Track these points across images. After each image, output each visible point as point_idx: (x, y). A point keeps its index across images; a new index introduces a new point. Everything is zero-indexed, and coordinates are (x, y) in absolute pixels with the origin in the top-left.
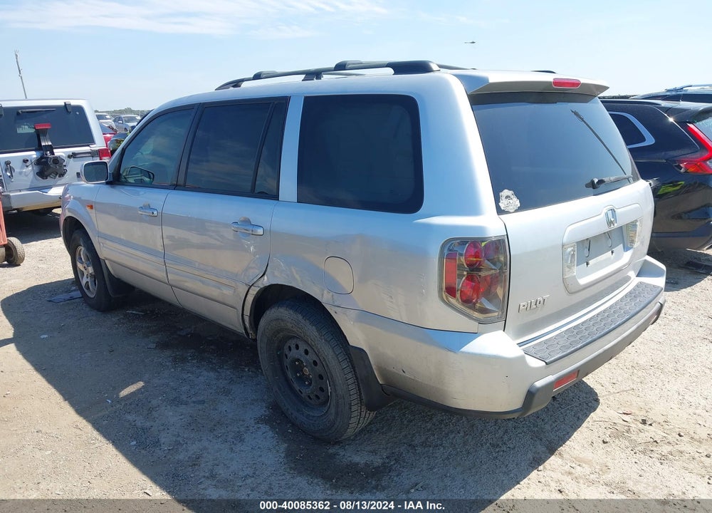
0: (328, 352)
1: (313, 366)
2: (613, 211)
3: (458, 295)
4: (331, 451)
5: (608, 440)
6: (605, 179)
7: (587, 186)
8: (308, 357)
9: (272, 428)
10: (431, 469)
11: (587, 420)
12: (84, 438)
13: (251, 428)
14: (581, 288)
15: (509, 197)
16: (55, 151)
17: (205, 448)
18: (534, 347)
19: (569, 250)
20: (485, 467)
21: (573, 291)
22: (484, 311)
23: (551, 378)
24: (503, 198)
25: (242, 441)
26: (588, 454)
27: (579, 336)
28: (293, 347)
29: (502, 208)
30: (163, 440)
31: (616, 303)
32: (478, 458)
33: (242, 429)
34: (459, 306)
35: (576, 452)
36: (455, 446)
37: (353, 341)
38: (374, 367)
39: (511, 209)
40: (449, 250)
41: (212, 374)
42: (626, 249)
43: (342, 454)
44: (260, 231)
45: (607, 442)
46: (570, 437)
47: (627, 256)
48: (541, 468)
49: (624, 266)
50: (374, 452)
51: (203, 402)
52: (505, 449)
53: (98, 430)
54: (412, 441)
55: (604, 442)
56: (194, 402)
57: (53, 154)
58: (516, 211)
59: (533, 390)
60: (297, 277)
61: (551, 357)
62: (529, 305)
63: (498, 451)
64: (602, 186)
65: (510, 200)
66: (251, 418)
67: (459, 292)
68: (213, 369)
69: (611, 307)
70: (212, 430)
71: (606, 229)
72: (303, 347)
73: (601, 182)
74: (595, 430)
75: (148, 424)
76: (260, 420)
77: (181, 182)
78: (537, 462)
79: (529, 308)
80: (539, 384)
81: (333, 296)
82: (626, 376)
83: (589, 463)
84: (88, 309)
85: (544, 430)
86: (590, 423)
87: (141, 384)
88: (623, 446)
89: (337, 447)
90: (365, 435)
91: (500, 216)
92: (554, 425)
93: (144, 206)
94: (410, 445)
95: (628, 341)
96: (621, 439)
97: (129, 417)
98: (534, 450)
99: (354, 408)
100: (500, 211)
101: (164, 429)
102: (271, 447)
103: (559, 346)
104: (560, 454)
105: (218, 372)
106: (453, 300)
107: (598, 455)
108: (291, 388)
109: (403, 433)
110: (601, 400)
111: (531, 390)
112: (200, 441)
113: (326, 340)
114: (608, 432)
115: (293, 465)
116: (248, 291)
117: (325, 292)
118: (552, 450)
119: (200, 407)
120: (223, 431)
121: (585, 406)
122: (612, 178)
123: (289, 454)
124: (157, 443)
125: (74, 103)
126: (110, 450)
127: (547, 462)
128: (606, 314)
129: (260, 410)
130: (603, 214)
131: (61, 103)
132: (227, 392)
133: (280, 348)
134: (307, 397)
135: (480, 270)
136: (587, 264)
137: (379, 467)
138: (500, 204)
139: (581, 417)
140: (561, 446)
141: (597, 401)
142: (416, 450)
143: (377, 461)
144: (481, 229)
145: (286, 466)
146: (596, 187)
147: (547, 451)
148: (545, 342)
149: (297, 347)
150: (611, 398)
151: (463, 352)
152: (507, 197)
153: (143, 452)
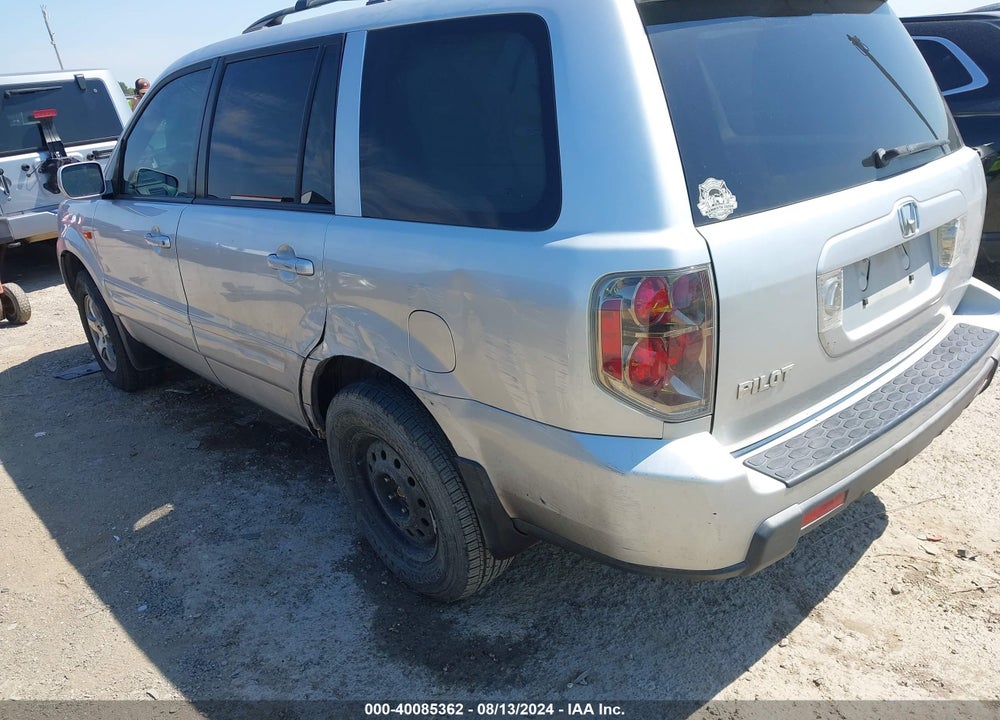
0: (424, 467)
1: (408, 485)
2: (913, 206)
3: (626, 373)
4: (445, 617)
5: (899, 588)
6: (900, 149)
7: (866, 163)
8: (399, 471)
9: (358, 577)
10: (603, 646)
11: (866, 554)
12: (71, 600)
13: (325, 579)
14: (853, 347)
15: (718, 191)
16: (66, 150)
17: (251, 616)
18: (766, 455)
19: (830, 282)
20: (692, 641)
21: (836, 353)
22: (674, 399)
23: (795, 510)
24: (706, 195)
25: (308, 600)
26: (865, 615)
27: (848, 431)
28: (378, 455)
29: (704, 214)
30: (188, 602)
31: (917, 366)
32: (681, 624)
33: (312, 581)
34: (630, 393)
35: (846, 611)
36: (645, 604)
37: (461, 450)
38: (498, 492)
39: (720, 213)
40: (607, 294)
41: (277, 489)
42: (936, 270)
43: (462, 620)
44: (309, 268)
45: (898, 593)
46: (836, 585)
47: (938, 282)
48: (785, 641)
49: (933, 299)
50: (513, 617)
51: (256, 536)
52: (727, 607)
53: (93, 587)
54: (577, 596)
55: (894, 593)
56: (243, 537)
57: (64, 154)
58: (730, 217)
59: (762, 533)
60: (369, 344)
61: (797, 474)
62: (756, 384)
63: (716, 613)
64: (894, 162)
65: (718, 196)
66: (327, 562)
67: (627, 368)
68: (281, 481)
69: (906, 373)
70: (264, 584)
71: (899, 239)
72: (391, 457)
73: (891, 154)
74: (879, 571)
75: (170, 575)
76: (341, 565)
77: (201, 190)
78: (779, 630)
79: (755, 389)
80: (774, 521)
81: (425, 376)
82: (933, 473)
83: (866, 629)
84: (110, 388)
85: (794, 573)
86: (872, 559)
87: (169, 507)
88: (925, 598)
89: (456, 609)
90: (502, 587)
91: (698, 228)
92: (811, 563)
93: (154, 231)
94: (572, 605)
95: (938, 429)
96: (922, 586)
97: (143, 564)
98: (775, 609)
99: (472, 555)
100: (699, 219)
101: (193, 584)
102: (353, 611)
103: (812, 451)
104: (819, 615)
105: (287, 485)
106: (618, 385)
107: (883, 616)
108: (383, 516)
109: (563, 583)
110: (891, 517)
111: (761, 533)
112: (243, 602)
113: (420, 448)
114: (901, 575)
115: (383, 643)
116: (303, 367)
117: (413, 369)
118: (805, 608)
119: (252, 544)
120: (282, 585)
121: (864, 529)
122: (912, 147)
123: (380, 622)
124: (178, 608)
125: (88, 75)
126: (106, 619)
127: (796, 629)
128: (898, 387)
129: (343, 548)
130: (894, 214)
131: (69, 76)
132: (295, 518)
133: (361, 456)
134: (406, 532)
135: (667, 328)
136: (865, 303)
137: (519, 644)
138: (700, 206)
139: (855, 548)
140: (821, 600)
141: (884, 518)
142: (581, 612)
143: (518, 633)
144: (662, 254)
145: (373, 644)
146: (882, 165)
147: (798, 610)
148: (788, 444)
149: (384, 455)
150: (908, 512)
151: (636, 474)
152: (713, 192)
153: (155, 622)
